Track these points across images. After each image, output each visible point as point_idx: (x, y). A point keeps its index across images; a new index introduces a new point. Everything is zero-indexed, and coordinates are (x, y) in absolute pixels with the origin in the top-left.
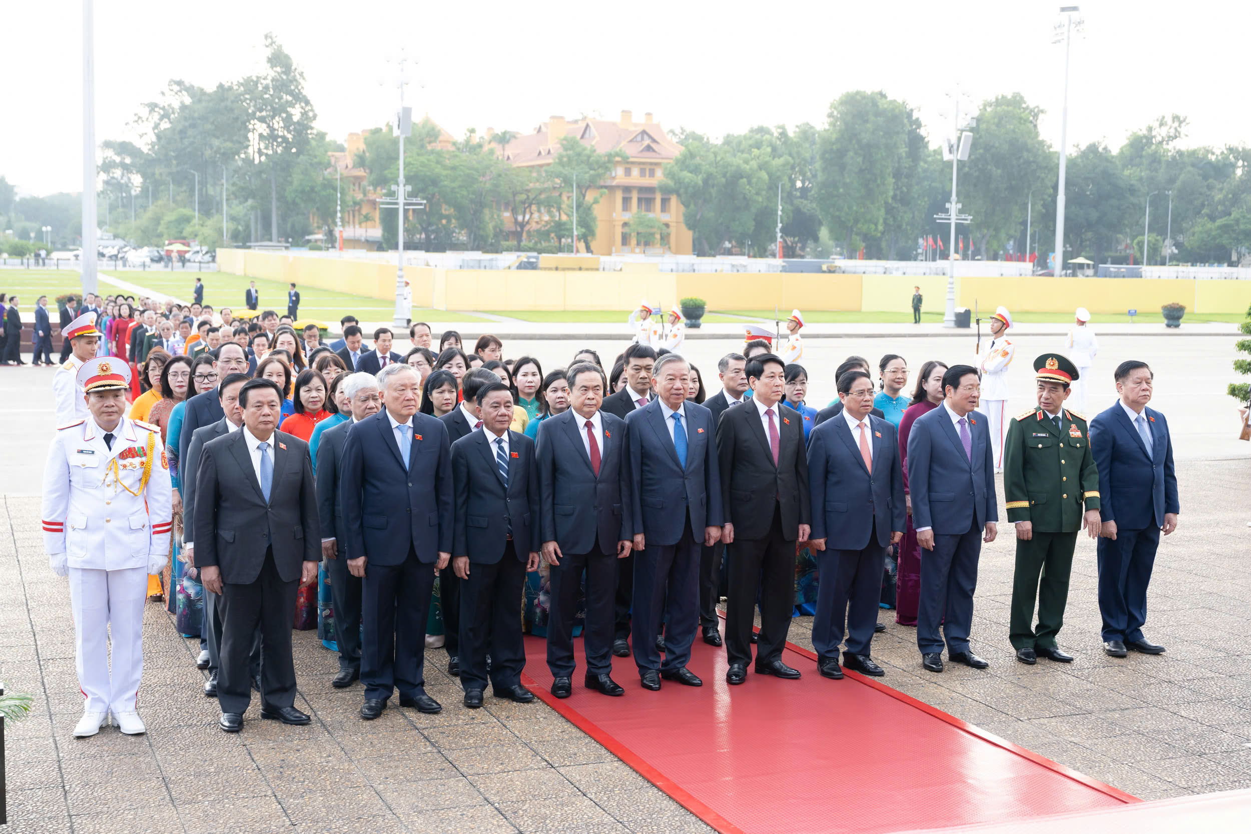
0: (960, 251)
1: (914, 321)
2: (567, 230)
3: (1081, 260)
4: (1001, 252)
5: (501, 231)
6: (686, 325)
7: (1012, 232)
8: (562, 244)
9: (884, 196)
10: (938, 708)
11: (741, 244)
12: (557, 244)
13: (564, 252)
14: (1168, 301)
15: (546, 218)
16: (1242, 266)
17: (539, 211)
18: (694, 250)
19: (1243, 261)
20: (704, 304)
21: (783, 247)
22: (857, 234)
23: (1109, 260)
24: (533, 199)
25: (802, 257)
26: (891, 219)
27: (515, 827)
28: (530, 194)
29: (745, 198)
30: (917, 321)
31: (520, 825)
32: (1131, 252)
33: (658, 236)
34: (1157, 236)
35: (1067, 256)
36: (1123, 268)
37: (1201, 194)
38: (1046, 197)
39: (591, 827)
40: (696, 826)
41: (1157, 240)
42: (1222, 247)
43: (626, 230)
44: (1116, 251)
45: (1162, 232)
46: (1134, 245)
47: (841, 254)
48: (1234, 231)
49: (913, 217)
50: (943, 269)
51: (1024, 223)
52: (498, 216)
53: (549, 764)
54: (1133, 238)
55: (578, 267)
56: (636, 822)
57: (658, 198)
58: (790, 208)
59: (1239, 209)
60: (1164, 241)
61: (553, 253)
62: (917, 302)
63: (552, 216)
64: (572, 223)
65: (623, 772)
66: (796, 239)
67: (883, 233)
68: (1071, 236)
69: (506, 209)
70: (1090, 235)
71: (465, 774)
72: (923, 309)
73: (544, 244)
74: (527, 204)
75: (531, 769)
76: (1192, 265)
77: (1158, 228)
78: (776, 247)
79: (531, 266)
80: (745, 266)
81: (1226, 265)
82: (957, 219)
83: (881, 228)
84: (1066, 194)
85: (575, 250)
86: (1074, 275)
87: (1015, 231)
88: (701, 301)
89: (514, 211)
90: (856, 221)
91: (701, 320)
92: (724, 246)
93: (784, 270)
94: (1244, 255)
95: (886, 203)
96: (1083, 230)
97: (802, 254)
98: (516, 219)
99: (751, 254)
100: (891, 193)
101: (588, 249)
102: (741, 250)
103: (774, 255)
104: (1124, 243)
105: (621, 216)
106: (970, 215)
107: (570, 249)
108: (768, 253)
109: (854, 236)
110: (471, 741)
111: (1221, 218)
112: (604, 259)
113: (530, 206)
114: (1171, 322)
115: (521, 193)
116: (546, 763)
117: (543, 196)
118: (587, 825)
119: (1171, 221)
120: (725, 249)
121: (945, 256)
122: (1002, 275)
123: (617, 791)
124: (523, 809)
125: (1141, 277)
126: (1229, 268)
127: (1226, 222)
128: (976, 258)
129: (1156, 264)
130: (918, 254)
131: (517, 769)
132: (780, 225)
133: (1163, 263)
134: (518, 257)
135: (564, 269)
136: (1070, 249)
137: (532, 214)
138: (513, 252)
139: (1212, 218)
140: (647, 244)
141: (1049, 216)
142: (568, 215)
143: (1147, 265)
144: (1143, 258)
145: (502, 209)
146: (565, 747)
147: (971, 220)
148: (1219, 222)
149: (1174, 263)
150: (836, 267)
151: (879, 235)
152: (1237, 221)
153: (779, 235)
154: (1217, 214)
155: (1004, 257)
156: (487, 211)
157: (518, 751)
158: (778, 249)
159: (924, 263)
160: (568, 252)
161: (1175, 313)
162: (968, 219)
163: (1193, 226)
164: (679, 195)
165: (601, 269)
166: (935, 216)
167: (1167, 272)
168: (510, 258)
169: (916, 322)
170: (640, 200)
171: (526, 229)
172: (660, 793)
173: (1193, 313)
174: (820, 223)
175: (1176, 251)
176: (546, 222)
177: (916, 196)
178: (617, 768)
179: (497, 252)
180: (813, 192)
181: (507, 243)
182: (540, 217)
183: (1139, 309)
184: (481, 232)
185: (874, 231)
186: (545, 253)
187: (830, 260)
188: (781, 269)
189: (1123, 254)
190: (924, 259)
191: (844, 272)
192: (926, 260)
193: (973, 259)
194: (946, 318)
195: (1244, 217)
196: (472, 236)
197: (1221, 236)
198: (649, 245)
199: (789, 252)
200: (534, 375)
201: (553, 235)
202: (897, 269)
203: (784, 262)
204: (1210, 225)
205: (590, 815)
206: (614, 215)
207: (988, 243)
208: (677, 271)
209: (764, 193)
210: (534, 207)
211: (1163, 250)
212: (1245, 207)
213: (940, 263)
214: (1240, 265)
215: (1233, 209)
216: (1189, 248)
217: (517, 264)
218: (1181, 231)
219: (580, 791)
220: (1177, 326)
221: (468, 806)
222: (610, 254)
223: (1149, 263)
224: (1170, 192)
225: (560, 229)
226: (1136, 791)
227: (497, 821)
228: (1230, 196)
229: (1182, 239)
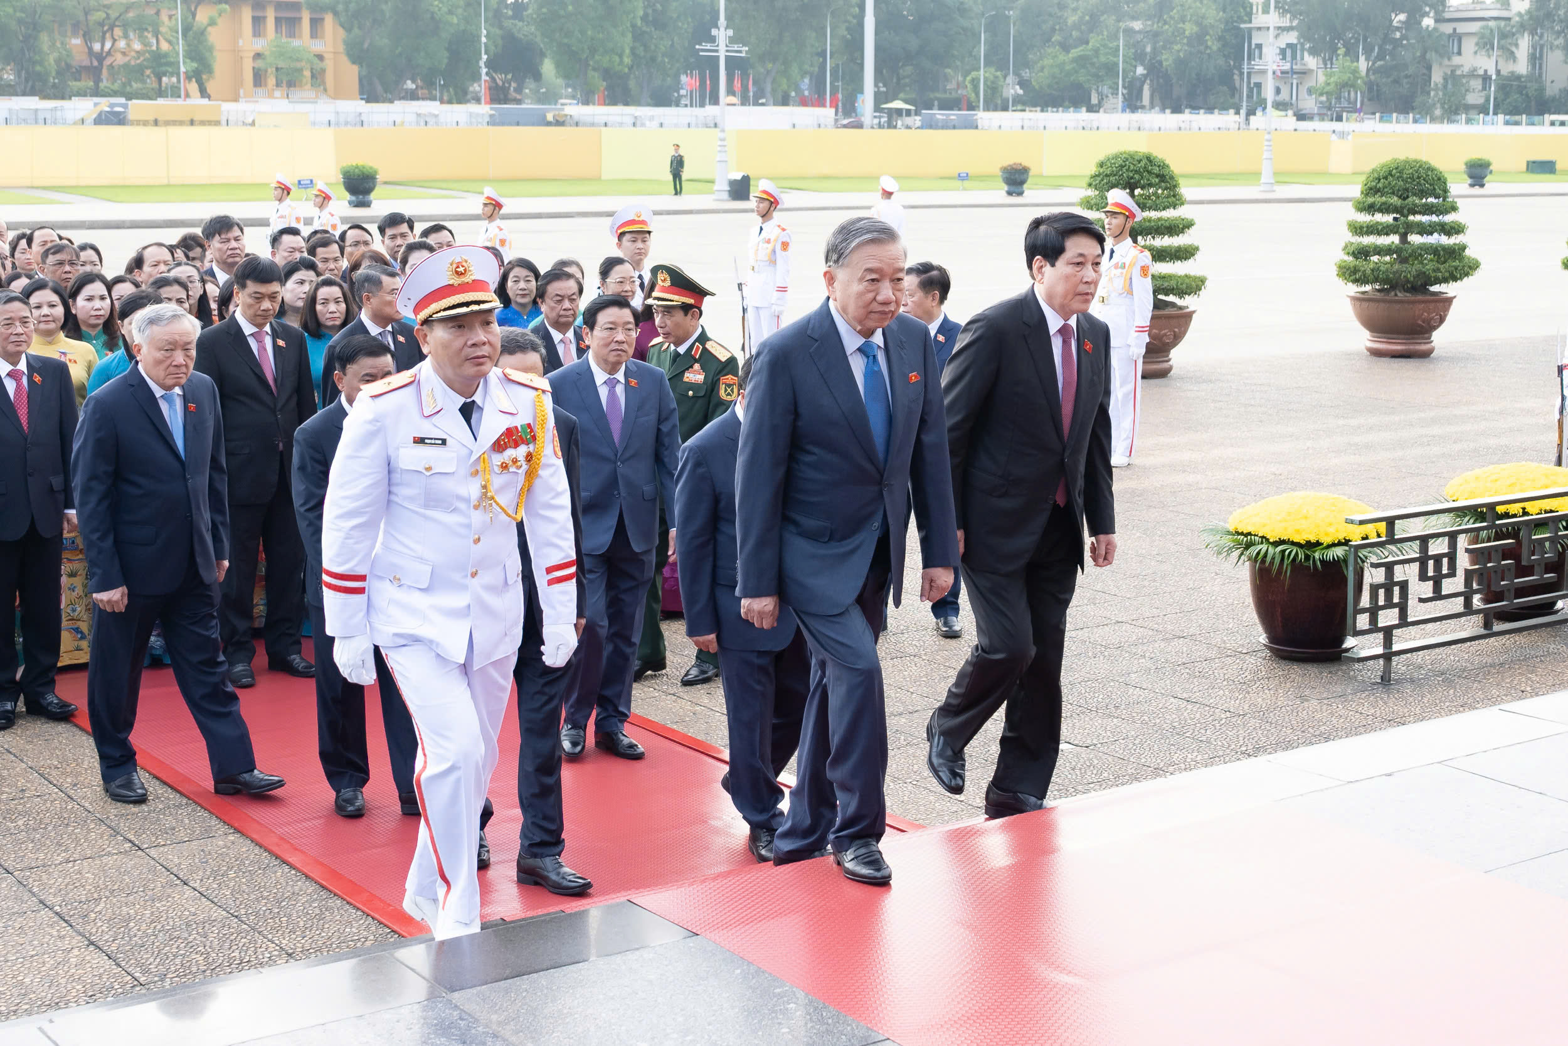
0: (738, 93)
1: (674, 192)
2: (169, 64)
3: (897, 104)
4: (793, 94)
5: (68, 66)
6: (350, 203)
7: (806, 67)
8: (163, 85)
9: (632, 15)
10: (675, 727)
11: (430, 84)
12: (155, 85)
13: (167, 97)
14: (1009, 161)
15: (137, 46)
16: (1105, 112)
17: (126, 36)
18: (361, 92)
19: (1107, 104)
20: (376, 172)
21: (490, 89)
22: (594, 69)
23: (936, 103)
24: (117, 19)
25: (519, 102)
26: (642, 48)
27: (84, 936)
28: (110, 12)
29: (432, 18)
30: (678, 192)
31: (91, 934)
32: (964, 92)
33: (307, 73)
34: (996, 71)
35: (880, 99)
36: (953, 115)
37: (1050, 15)
38: (849, 18)
39: (194, 926)
40: (342, 911)
41: (996, 77)
42: (1079, 86)
43: (260, 64)
44: (945, 91)
45: (1002, 66)
46: (967, 83)
47: (573, 97)
48: (1093, 64)
49: (672, 45)
50: (714, 117)
51: (823, 54)
52: (62, 43)
53: (135, 845)
54: (966, 74)
55: (189, 119)
56: (257, 914)
57: (306, 17)
58: (498, 32)
59: (1098, 35)
60: (1005, 77)
61: (150, 99)
62: (677, 165)
63: (146, 44)
64: (178, 54)
65: (242, 847)
66: (509, 76)
67: (631, 68)
68: (884, 71)
69: (75, 34)
70: (909, 70)
71: (11, 869)
72: (685, 175)
73: (136, 85)
74: (107, 27)
75: (109, 854)
76: (1042, 111)
77: (997, 59)
78: (480, 87)
79: (117, 119)
80: (436, 116)
81: (1084, 109)
82: (727, 51)
83: (627, 60)
84: (876, 15)
85: (183, 93)
86: (891, 125)
87: (812, 65)
88: (371, 168)
89: (87, 37)
90: (593, 51)
91: (372, 196)
92: (405, 87)
93: (493, 122)
94: (1107, 97)
95: (634, 26)
96: (900, 64)
97: (518, 97)
98: (90, 49)
99: (445, 98)
100: (641, 13)
101: (204, 93)
102: (430, 93)
103: (478, 100)
104: (955, 82)
105: (250, 44)
106: (744, 45)
107: (175, 92)
108: (469, 97)
109: (591, 73)
110: (20, 823)
111: (1076, 47)
112: (228, 108)
113: (111, 29)
114: (1013, 189)
115: (98, 10)
116: (130, 845)
117: (131, 15)
118: (188, 925)
119: (1014, 51)
120: (407, 91)
121: (715, 101)
122: (794, 126)
123: (232, 874)
124: (96, 910)
125: (977, 127)
126: (1088, 114)
127: (1082, 53)
128: (760, 101)
129: (995, 109)
130: (680, 97)
131: (89, 856)
132: (485, 57)
133: (1005, 108)
134: (96, 105)
135: (168, 123)
136: (884, 89)
137: (114, 40)
138: (89, 98)
139: (1065, 47)
140: (291, 84)
141: (855, 46)
142: (170, 42)
143: (984, 110)
144: (979, 101)
145: (69, 33)
146: (158, 819)
147: (747, 52)
148: (1075, 53)
149: (1019, 108)
150: (566, 115)
151: (626, 70)
152: (1096, 51)
153: (484, 70)
154: (1071, 41)
155: (797, 99)
156: (44, 38)
157: (89, 831)
158: (483, 91)
159: (689, 110)
160: (172, 96)
161: (1017, 176)
162: (744, 51)
163: (1041, 58)
164: (336, 13)
165: (224, 122)
166: (697, 47)
167: (1010, 119)
168: (85, 107)
169: (676, 194)
170: (278, 20)
171: (107, 62)
172: (293, 872)
173: (1041, 176)
174: (542, 55)
175: (1021, 92)
176: (138, 52)
177: (675, 16)
178: (233, 843)
179: (63, 98)
180: (530, 11)
181: (78, 83)
182: (128, 45)
183: (971, 172)
184: (38, 68)
185: (619, 65)
186: (137, 98)
187: (559, 106)
188: (487, 119)
189: (954, 95)
190: (688, 102)
191: (577, 124)
192: (691, 106)
193: (756, 103)
194: (716, 187)
195: (1105, 46)
196: (23, 73)
197: (1076, 72)
198: (295, 86)
199: (498, 95)
200: (102, 298)
201: (148, 72)
202: (652, 118)
203: (492, 109)
204: (1062, 57)
205: (193, 910)
206: (241, 42)
207: (774, 81)
208: (338, 124)
209: (460, 11)
210: (118, 32)
211: (1005, 91)
212: (1105, 33)
213: (710, 110)
214: (1101, 110)
215: (1091, 35)
216: (1037, 87)
217: (95, 116)
218: (1027, 65)
219: (179, 878)
220: (1020, 194)
221: (14, 914)
222: (236, 99)
223: (987, 108)
224: (1011, 13)
225: (160, 64)
226: (919, 816)
227: (58, 931)
228: (1087, 18)
229: (1028, 74)
